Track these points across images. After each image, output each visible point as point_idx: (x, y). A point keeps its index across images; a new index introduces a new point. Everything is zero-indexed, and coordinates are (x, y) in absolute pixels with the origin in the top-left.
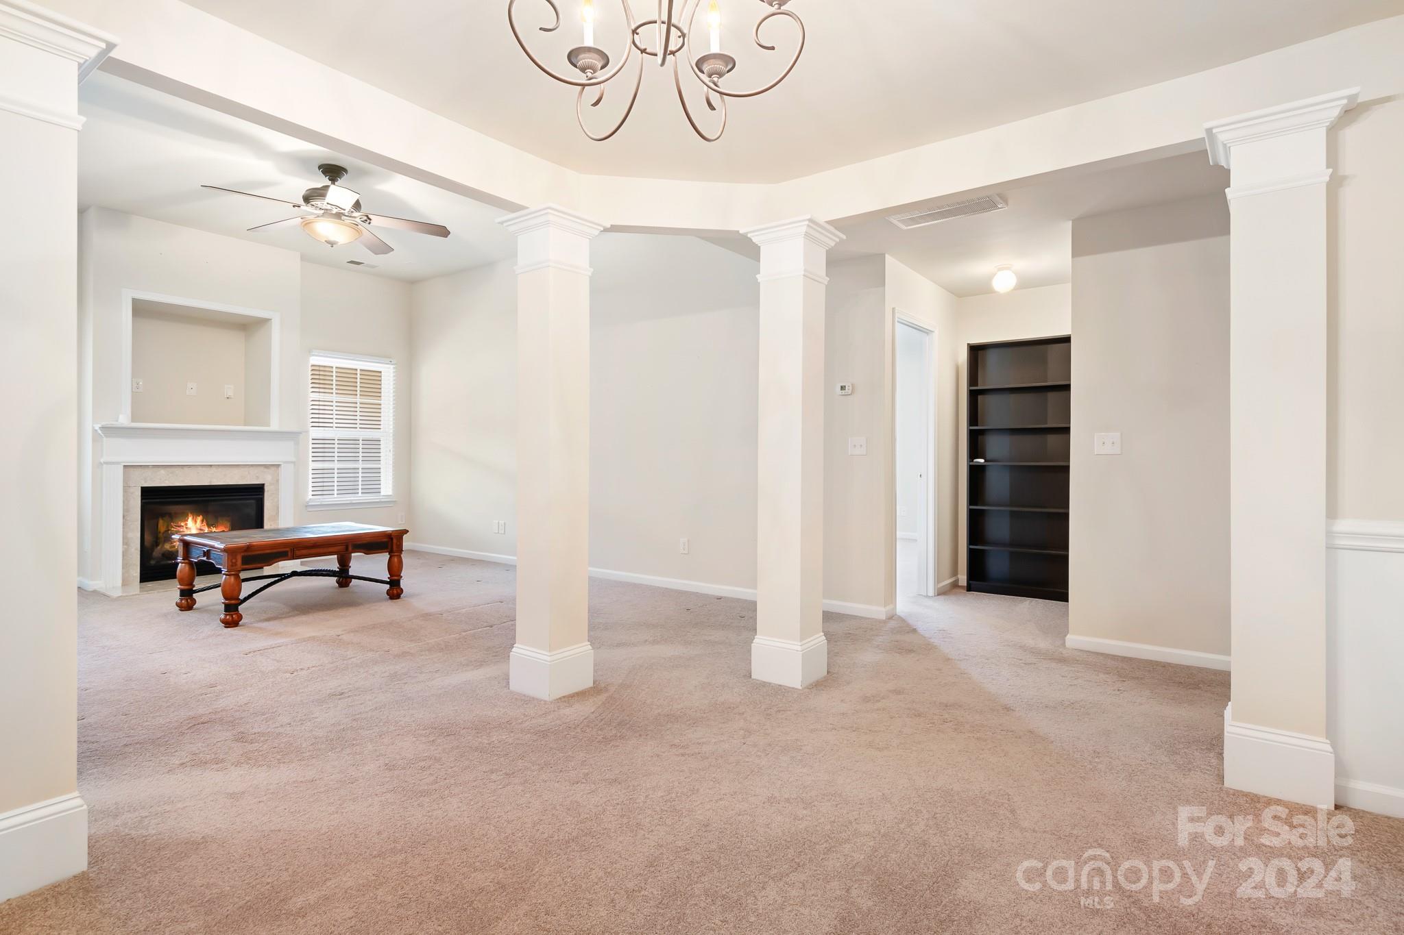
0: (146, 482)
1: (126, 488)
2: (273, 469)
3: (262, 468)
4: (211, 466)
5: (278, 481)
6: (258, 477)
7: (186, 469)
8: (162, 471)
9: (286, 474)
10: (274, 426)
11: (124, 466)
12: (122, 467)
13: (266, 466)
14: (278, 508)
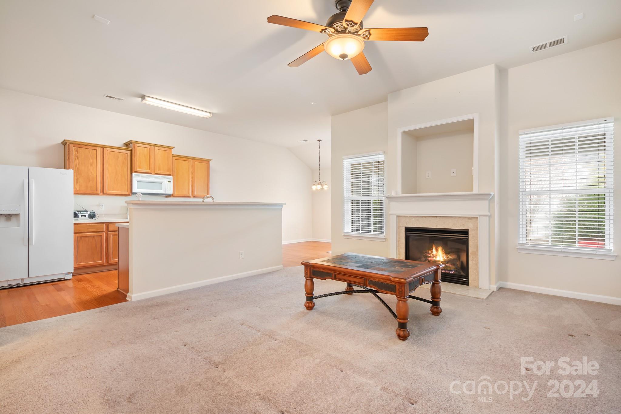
0: (406, 224)
1: (398, 227)
2: (474, 220)
3: (466, 219)
4: (436, 217)
5: (477, 228)
6: (464, 225)
7: (424, 218)
8: (413, 219)
9: (483, 224)
10: (476, 191)
11: (397, 216)
12: (396, 216)
13: (469, 218)
14: (478, 247)
